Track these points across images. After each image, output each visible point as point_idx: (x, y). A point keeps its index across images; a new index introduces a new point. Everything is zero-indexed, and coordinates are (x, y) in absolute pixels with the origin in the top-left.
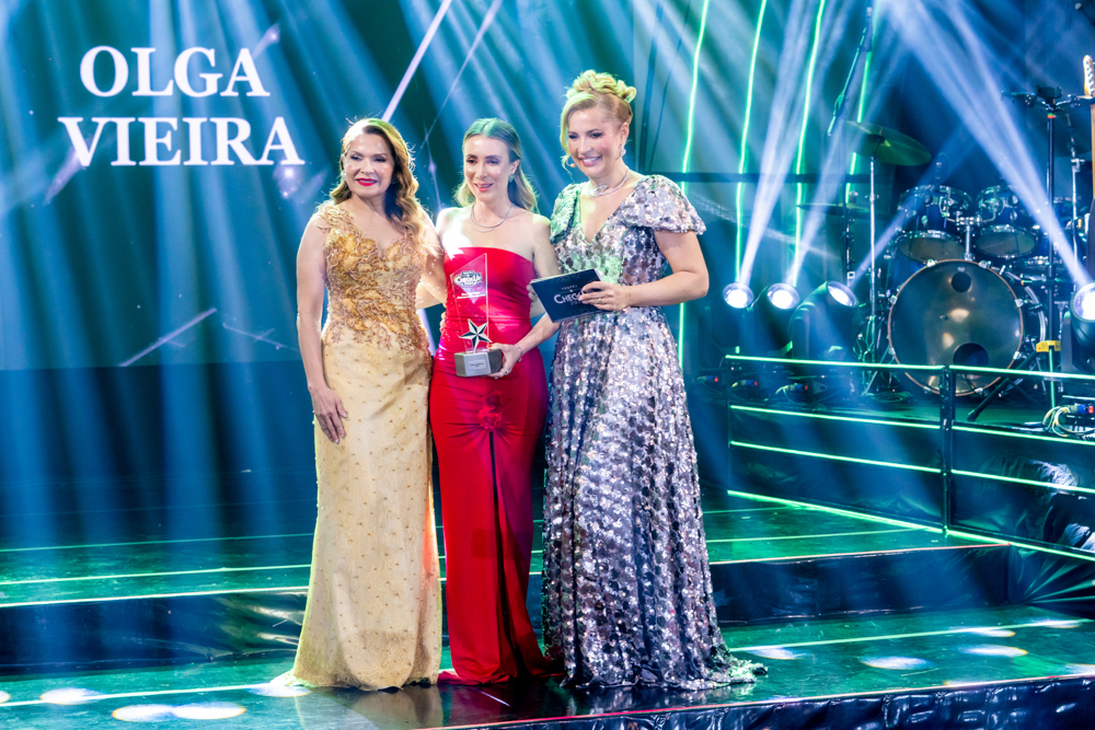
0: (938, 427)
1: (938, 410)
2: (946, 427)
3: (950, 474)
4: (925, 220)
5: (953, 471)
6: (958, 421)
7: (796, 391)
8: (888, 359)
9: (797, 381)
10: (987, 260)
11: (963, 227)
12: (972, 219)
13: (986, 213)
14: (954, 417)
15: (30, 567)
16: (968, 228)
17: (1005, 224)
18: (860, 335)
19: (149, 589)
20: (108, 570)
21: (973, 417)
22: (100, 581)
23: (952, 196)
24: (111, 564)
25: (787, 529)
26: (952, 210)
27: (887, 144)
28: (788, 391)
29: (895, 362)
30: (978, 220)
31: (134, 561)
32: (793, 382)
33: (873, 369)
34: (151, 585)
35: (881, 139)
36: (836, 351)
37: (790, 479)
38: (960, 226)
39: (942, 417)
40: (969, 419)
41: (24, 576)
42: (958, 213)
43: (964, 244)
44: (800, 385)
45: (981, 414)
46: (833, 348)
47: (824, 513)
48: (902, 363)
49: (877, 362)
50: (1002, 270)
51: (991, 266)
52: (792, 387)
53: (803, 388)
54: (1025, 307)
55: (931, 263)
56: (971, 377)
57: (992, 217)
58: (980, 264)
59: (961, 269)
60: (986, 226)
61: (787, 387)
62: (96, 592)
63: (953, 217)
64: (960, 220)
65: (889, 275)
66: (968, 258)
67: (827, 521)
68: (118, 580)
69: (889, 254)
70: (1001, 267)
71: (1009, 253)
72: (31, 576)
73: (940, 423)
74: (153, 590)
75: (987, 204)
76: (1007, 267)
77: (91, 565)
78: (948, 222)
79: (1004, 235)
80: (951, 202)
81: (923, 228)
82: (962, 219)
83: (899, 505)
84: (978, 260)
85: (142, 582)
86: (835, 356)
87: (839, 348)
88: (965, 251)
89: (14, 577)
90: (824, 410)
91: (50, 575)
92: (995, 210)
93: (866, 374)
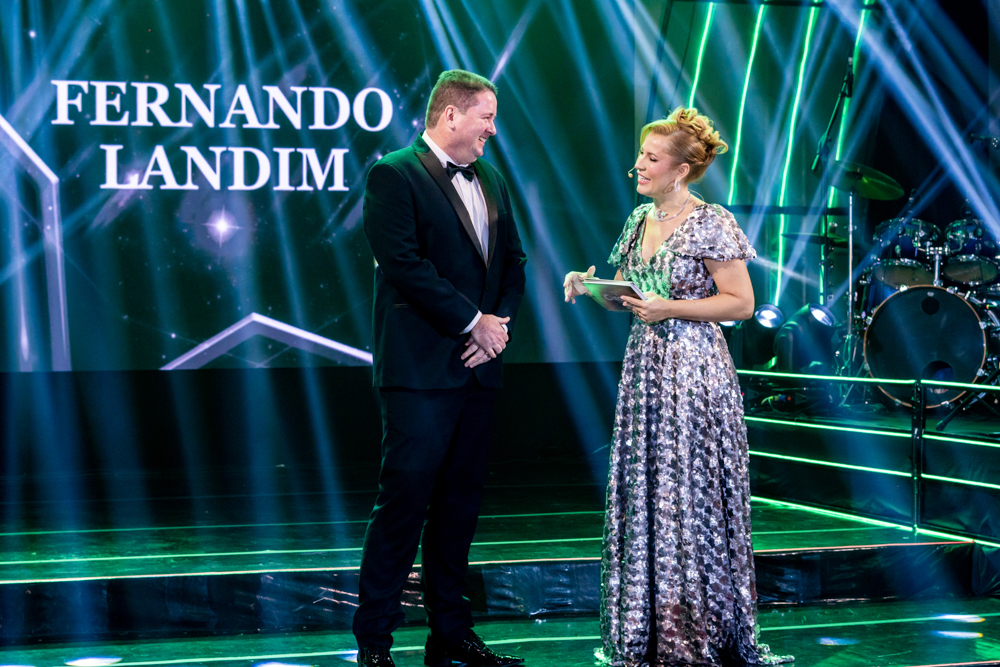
0: (910, 436)
1: (910, 421)
2: (917, 435)
3: (920, 478)
4: (898, 249)
5: (923, 475)
6: (928, 430)
7: (780, 401)
8: (864, 374)
9: (781, 393)
10: (954, 286)
11: (932, 256)
12: (940, 248)
13: (953, 244)
14: (924, 427)
15: (94, 547)
16: (937, 257)
17: (970, 254)
18: (838, 353)
19: (203, 567)
20: (165, 550)
21: (941, 427)
22: (159, 560)
23: (923, 228)
24: (167, 545)
25: (772, 525)
26: (923, 240)
27: (865, 180)
28: (773, 401)
29: (869, 377)
30: (946, 250)
31: (187, 542)
32: (776, 393)
33: (849, 383)
34: (205, 564)
35: (859, 176)
36: (816, 366)
37: (773, 481)
38: (931, 255)
39: (914, 427)
40: (937, 429)
41: (90, 555)
42: (928, 243)
43: (933, 272)
44: (784, 397)
45: (949, 424)
46: (814, 363)
47: (804, 512)
48: (875, 377)
49: (852, 376)
50: (967, 296)
51: (957, 292)
52: (777, 398)
53: (786, 399)
54: (989, 330)
55: (903, 288)
56: (939, 391)
57: (958, 247)
58: (948, 290)
59: (931, 294)
60: (954, 255)
61: (771, 397)
62: (156, 569)
63: (924, 247)
64: (930, 250)
65: (864, 298)
66: (936, 283)
67: (807, 518)
68: (175, 559)
69: (865, 279)
70: (966, 293)
71: (974, 281)
72: (96, 554)
73: (912, 432)
74: (206, 567)
75: (955, 236)
76: (972, 292)
77: (149, 546)
78: (919, 251)
79: (969, 263)
80: (922, 234)
81: (896, 257)
82: (932, 249)
83: (873, 506)
84: (946, 286)
85: (196, 561)
86: (815, 371)
87: (819, 363)
88: (934, 278)
89: (81, 555)
90: (805, 419)
91: (113, 554)
92: (962, 241)
93: (843, 387)
